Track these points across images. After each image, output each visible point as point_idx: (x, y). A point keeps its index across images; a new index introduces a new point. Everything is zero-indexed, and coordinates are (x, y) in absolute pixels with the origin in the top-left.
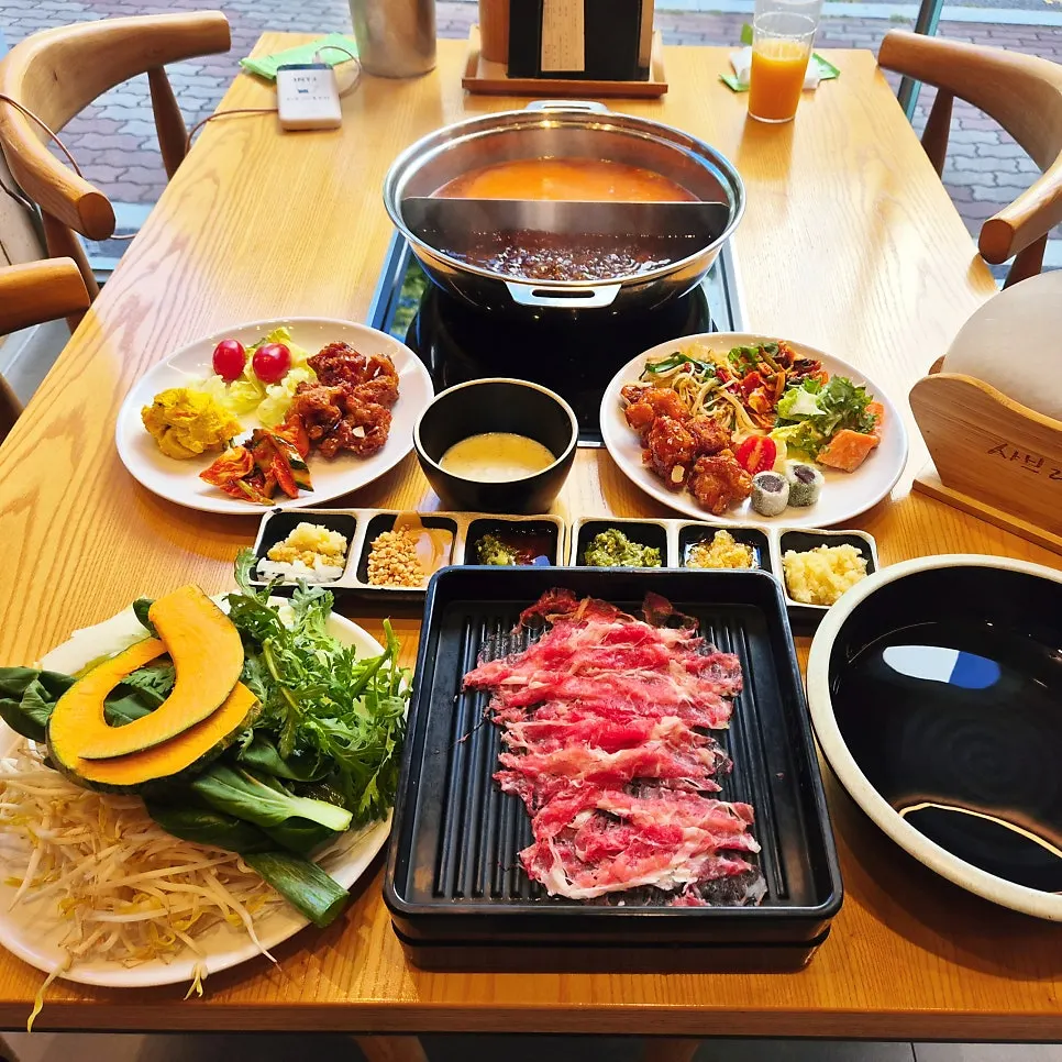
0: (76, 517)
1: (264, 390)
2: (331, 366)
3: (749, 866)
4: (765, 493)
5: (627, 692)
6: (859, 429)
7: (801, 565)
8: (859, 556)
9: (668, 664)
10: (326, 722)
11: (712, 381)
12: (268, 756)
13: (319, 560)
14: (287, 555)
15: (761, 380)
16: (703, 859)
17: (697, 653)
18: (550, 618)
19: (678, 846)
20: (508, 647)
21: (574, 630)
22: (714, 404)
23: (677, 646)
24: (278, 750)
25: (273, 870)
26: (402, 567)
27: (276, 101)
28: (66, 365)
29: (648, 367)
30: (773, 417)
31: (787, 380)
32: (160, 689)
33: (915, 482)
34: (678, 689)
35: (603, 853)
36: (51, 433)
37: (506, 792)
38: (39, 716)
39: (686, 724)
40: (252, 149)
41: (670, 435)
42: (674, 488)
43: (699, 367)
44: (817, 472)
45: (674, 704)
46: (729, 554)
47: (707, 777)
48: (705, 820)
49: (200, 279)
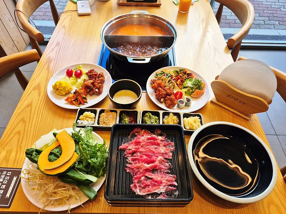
0: (40, 108)
1: (77, 80)
2: (91, 75)
3: (175, 188)
4: (180, 104)
5: (151, 151)
6: (200, 89)
7: (187, 121)
8: (199, 118)
9: (160, 145)
10: (92, 159)
11: (170, 78)
12: (81, 166)
13: (90, 119)
14: (83, 118)
15: (180, 78)
16: (166, 187)
17: (166, 142)
18: (136, 134)
19: (161, 184)
20: (128, 140)
21: (141, 137)
22: (170, 83)
23: (162, 140)
24: (83, 165)
25: (83, 189)
26: (106, 121)
27: (77, 8)
28: (36, 74)
29: (156, 74)
30: (182, 85)
31: (185, 78)
32: (59, 153)
33: (211, 101)
34: (162, 150)
35: (147, 186)
36: (34, 89)
37: (128, 172)
38: (36, 159)
39: (163, 158)
40: (72, 20)
41: (161, 92)
42: (161, 103)
43: (167, 75)
44: (191, 100)
45: (161, 153)
46: (172, 118)
47: (167, 169)
48: (167, 179)
49: (63, 52)
